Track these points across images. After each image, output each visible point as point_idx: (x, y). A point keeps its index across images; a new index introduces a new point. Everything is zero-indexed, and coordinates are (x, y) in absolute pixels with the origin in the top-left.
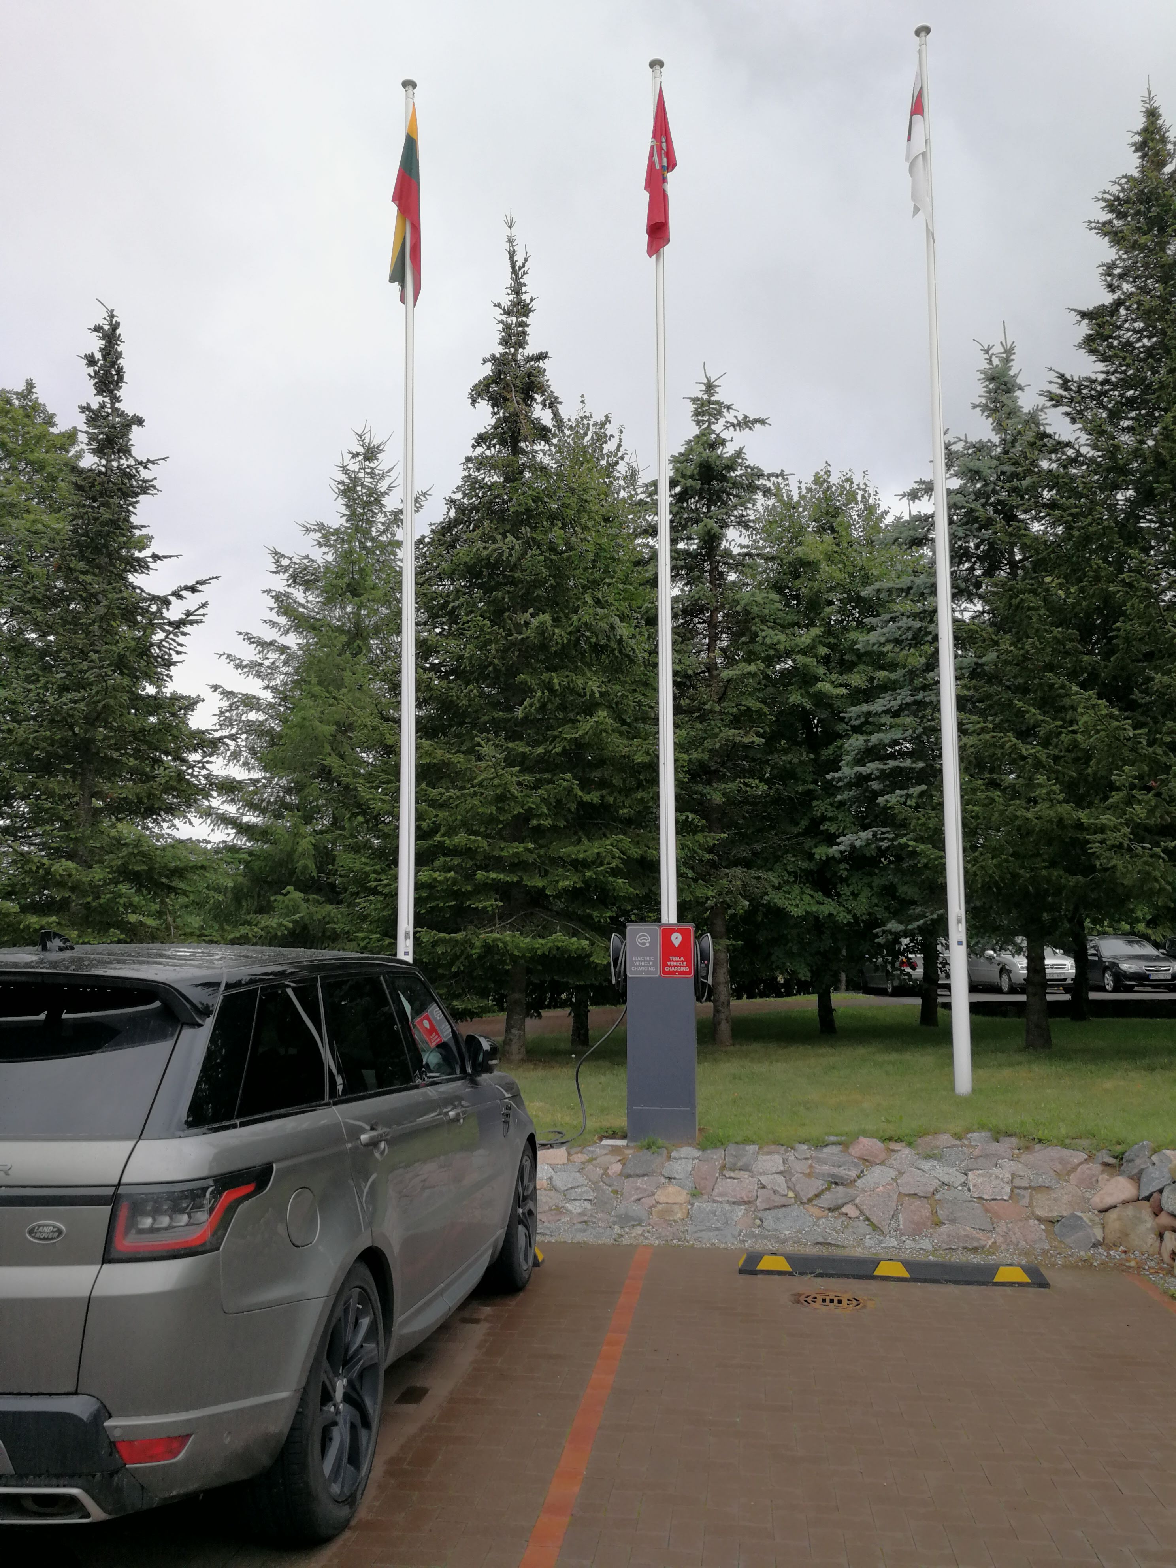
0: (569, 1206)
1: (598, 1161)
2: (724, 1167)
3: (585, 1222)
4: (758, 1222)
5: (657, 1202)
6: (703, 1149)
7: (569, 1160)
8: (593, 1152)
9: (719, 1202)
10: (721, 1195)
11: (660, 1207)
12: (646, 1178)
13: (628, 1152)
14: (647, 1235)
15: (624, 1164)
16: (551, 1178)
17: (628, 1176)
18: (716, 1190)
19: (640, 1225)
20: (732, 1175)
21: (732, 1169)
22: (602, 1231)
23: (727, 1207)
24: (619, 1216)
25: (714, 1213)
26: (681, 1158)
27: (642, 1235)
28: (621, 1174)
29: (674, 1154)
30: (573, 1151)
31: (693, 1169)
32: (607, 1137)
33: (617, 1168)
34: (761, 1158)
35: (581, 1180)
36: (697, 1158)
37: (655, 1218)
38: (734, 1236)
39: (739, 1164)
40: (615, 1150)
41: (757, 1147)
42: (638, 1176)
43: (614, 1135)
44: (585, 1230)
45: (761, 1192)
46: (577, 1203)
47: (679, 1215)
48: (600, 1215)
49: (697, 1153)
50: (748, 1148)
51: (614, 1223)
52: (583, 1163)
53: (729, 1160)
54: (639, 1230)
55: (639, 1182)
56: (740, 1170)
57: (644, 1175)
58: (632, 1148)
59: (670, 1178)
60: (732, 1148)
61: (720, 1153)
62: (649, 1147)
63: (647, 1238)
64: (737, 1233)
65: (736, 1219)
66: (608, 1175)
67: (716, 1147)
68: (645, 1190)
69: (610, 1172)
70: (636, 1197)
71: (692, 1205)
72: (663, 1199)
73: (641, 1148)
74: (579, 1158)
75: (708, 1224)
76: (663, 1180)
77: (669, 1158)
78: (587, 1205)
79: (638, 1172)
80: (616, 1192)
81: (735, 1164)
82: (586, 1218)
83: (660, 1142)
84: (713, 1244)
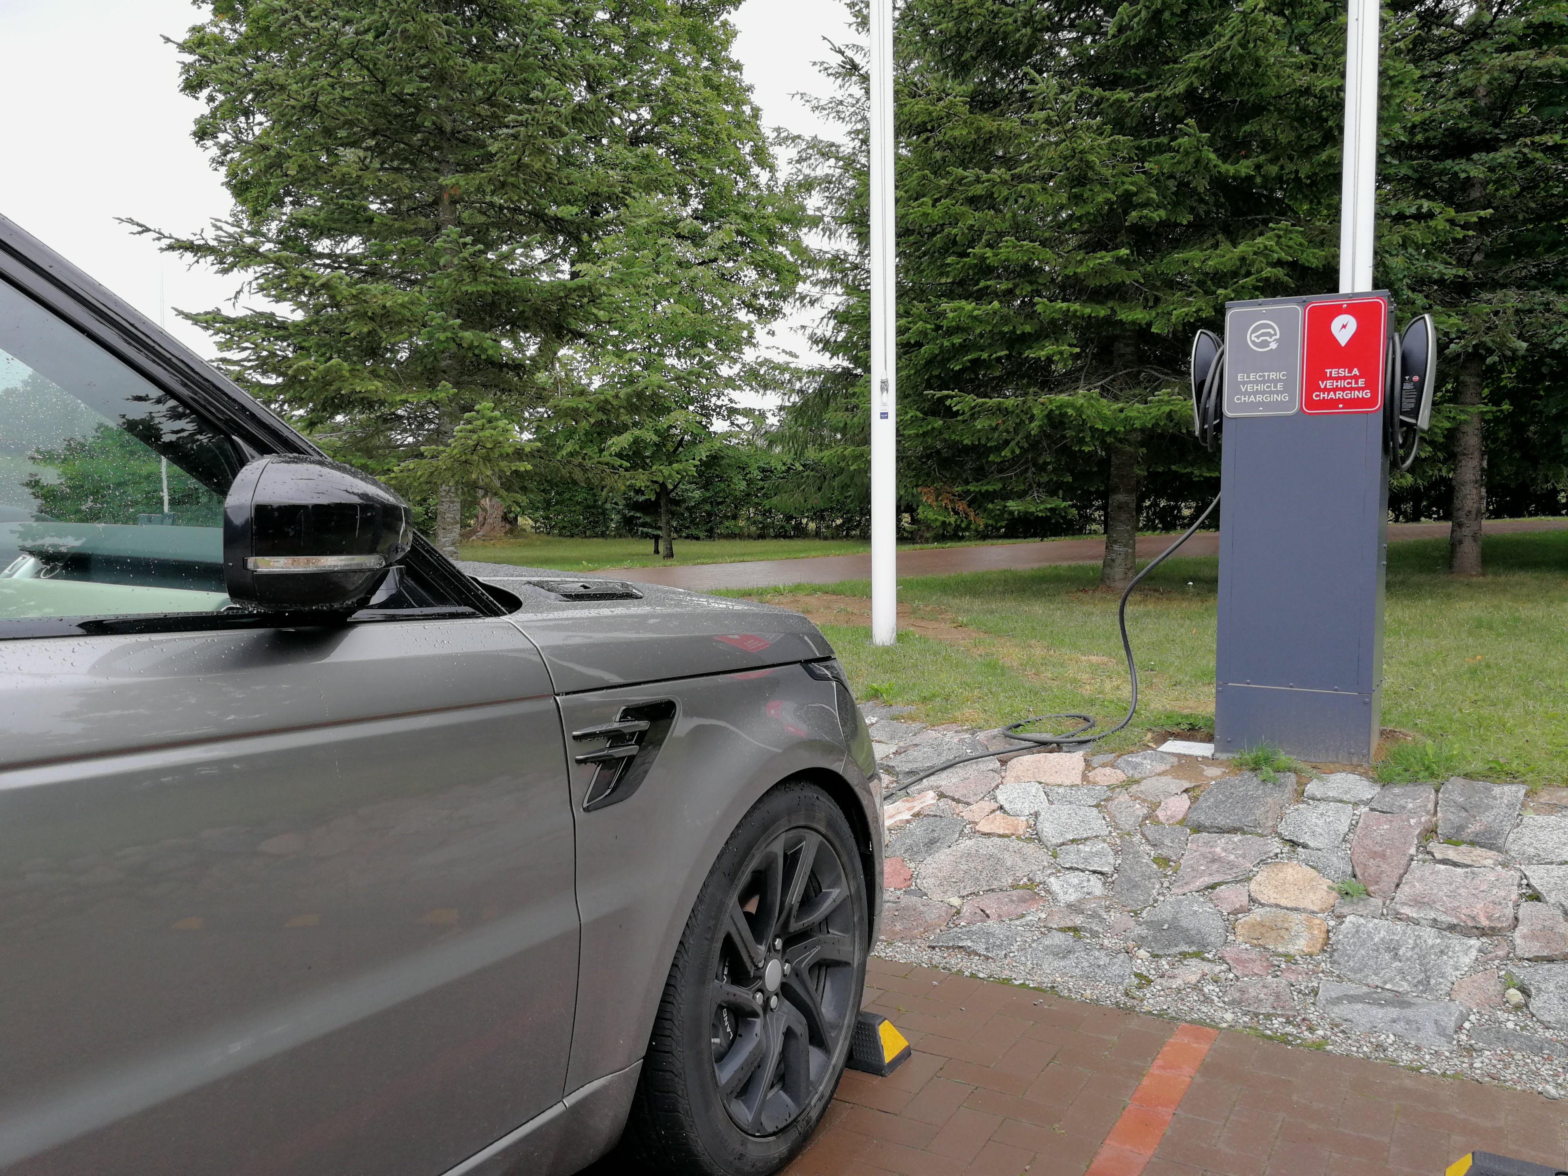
0: (1055, 884)
1: (1143, 786)
2: (1430, 832)
3: (1075, 929)
4: (1514, 995)
5: (1252, 900)
6: (1385, 782)
7: (1085, 777)
8: (1135, 766)
9: (1409, 919)
10: (1418, 902)
11: (1257, 913)
12: (1237, 838)
13: (1212, 772)
14: (1208, 988)
15: (1194, 800)
16: (1036, 815)
17: (1198, 829)
18: (1405, 889)
19: (1198, 955)
20: (1451, 853)
21: (1452, 841)
22: (1104, 960)
23: (1430, 936)
24: (1155, 925)
25: (1394, 950)
26: (1326, 800)
27: (1197, 987)
28: (1183, 822)
29: (1312, 788)
30: (1097, 760)
31: (1353, 827)
32: (1177, 736)
33: (1179, 805)
34: (1529, 817)
35: (1097, 824)
36: (1366, 803)
37: (1240, 944)
38: (1441, 1032)
39: (1474, 828)
40: (1185, 764)
41: (1522, 790)
42: (1221, 831)
43: (1191, 733)
44: (1066, 953)
45: (1527, 909)
46: (1074, 878)
47: (1300, 945)
48: (1113, 917)
49: (1365, 790)
50: (1497, 790)
51: (1141, 942)
52: (1111, 788)
53: (1446, 818)
54: (1191, 972)
55: (1221, 845)
56: (1472, 843)
57: (1234, 830)
58: (1221, 764)
59: (1294, 844)
60: (1455, 789)
61: (1426, 795)
62: (1256, 768)
63: (1207, 1000)
64: (1451, 1024)
65: (1452, 975)
66: (1157, 822)
67: (1415, 781)
68: (1232, 866)
69: (1161, 814)
70: (1207, 880)
71: (1341, 918)
72: (1268, 895)
73: (1240, 766)
74: (1106, 776)
75: (1375, 980)
76: (1276, 846)
77: (1300, 795)
78: (1096, 886)
79: (1221, 821)
80: (1163, 861)
81: (1461, 828)
82: (1078, 920)
83: (1283, 758)
84: (1380, 1047)
